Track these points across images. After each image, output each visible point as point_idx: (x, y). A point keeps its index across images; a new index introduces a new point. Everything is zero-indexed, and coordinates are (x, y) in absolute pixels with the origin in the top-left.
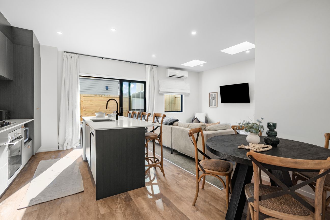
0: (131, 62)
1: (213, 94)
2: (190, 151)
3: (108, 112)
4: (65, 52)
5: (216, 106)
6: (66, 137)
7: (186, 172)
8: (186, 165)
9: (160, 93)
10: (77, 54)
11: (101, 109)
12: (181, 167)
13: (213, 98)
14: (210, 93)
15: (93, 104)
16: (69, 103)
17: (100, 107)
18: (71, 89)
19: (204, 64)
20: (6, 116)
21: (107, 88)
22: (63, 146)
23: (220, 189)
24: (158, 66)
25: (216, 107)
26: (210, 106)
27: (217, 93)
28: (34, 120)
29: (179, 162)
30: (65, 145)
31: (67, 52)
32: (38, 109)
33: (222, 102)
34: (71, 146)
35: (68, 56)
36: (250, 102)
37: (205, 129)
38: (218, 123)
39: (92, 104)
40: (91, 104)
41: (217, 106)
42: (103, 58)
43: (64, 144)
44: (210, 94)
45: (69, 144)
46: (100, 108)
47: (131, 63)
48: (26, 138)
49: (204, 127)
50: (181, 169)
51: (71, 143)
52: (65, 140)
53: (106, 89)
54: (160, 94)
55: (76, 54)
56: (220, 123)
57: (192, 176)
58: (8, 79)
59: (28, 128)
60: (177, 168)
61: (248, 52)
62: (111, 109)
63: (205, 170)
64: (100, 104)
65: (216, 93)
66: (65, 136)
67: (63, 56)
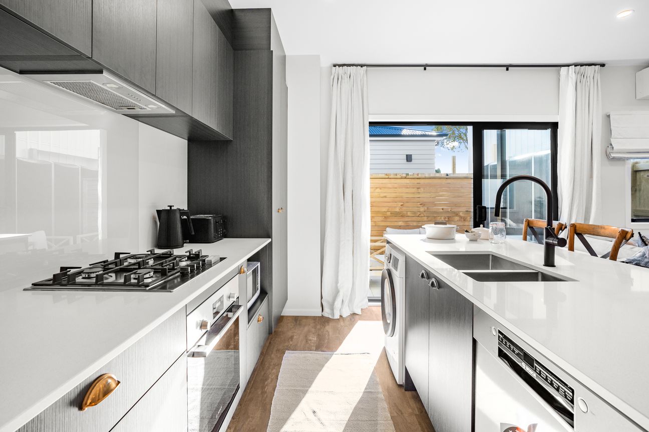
0: (507, 67)
3: (422, 215)
4: (335, 66)
6: (339, 285)
9: (613, 155)
10: (362, 66)
11: (404, 208)
15: (385, 197)
16: (346, 194)
17: (402, 203)
18: (350, 158)
20: (216, 231)
21: (409, 158)
22: (332, 309)
24: (603, 65)
28: (272, 242)
30: (338, 304)
31: (340, 66)
32: (280, 211)
34: (349, 306)
35: (343, 75)
39: (385, 195)
40: (382, 195)
42: (425, 67)
43: (335, 304)
45: (346, 303)
46: (402, 205)
47: (507, 69)
48: (256, 292)
51: (351, 301)
52: (337, 292)
53: (407, 161)
54: (614, 158)
55: (359, 67)
58: (223, 136)
59: (259, 264)
62: (428, 208)
64: (401, 194)
66: (337, 282)
67: (332, 77)
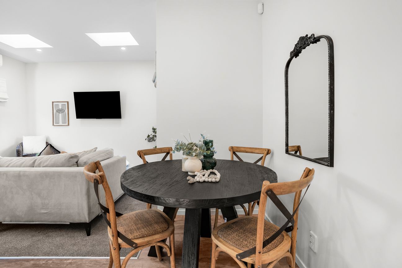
1: (60, 104)
2: (45, 213)
5: (67, 124)
7: (50, 262)
8: (40, 246)
12: (29, 255)
13: (59, 111)
14: (53, 102)
19: (44, 49)
23: (136, 258)
25: (67, 126)
26: (55, 124)
27: (68, 102)
29: (19, 246)
33: (78, 117)
36: (121, 118)
37: (77, 162)
38: (93, 151)
41: (69, 124)
44: (54, 104)
49: (76, 160)
50: (33, 260)
56: (97, 150)
57: (70, 263)
60: (18, 263)
61: (123, 49)
63: (136, 241)
65: (66, 104)
